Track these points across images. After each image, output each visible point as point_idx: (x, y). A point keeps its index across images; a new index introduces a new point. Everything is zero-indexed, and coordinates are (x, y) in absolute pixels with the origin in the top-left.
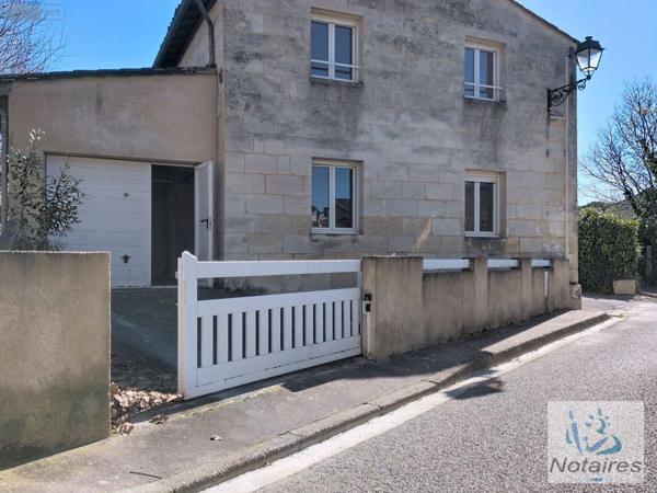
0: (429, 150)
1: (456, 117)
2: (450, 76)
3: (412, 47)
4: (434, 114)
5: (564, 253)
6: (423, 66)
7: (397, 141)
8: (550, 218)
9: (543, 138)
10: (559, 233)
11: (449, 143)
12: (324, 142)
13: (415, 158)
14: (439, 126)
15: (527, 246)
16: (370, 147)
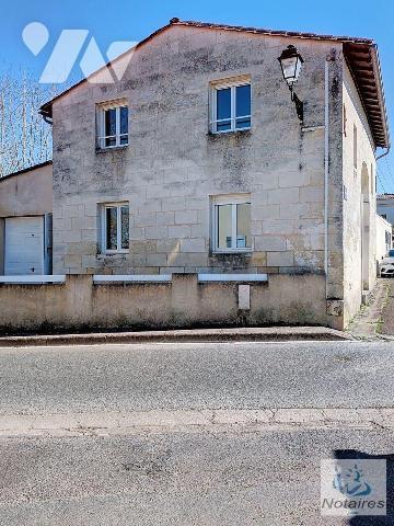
0: (177, 185)
1: (200, 153)
2: (194, 120)
3: (163, 107)
4: (182, 156)
5: (323, 267)
6: (172, 119)
7: (152, 182)
8: (303, 232)
9: (296, 152)
10: (316, 246)
11: (194, 177)
12: (104, 192)
13: (167, 193)
14: (186, 164)
15: (275, 260)
16: (134, 190)
